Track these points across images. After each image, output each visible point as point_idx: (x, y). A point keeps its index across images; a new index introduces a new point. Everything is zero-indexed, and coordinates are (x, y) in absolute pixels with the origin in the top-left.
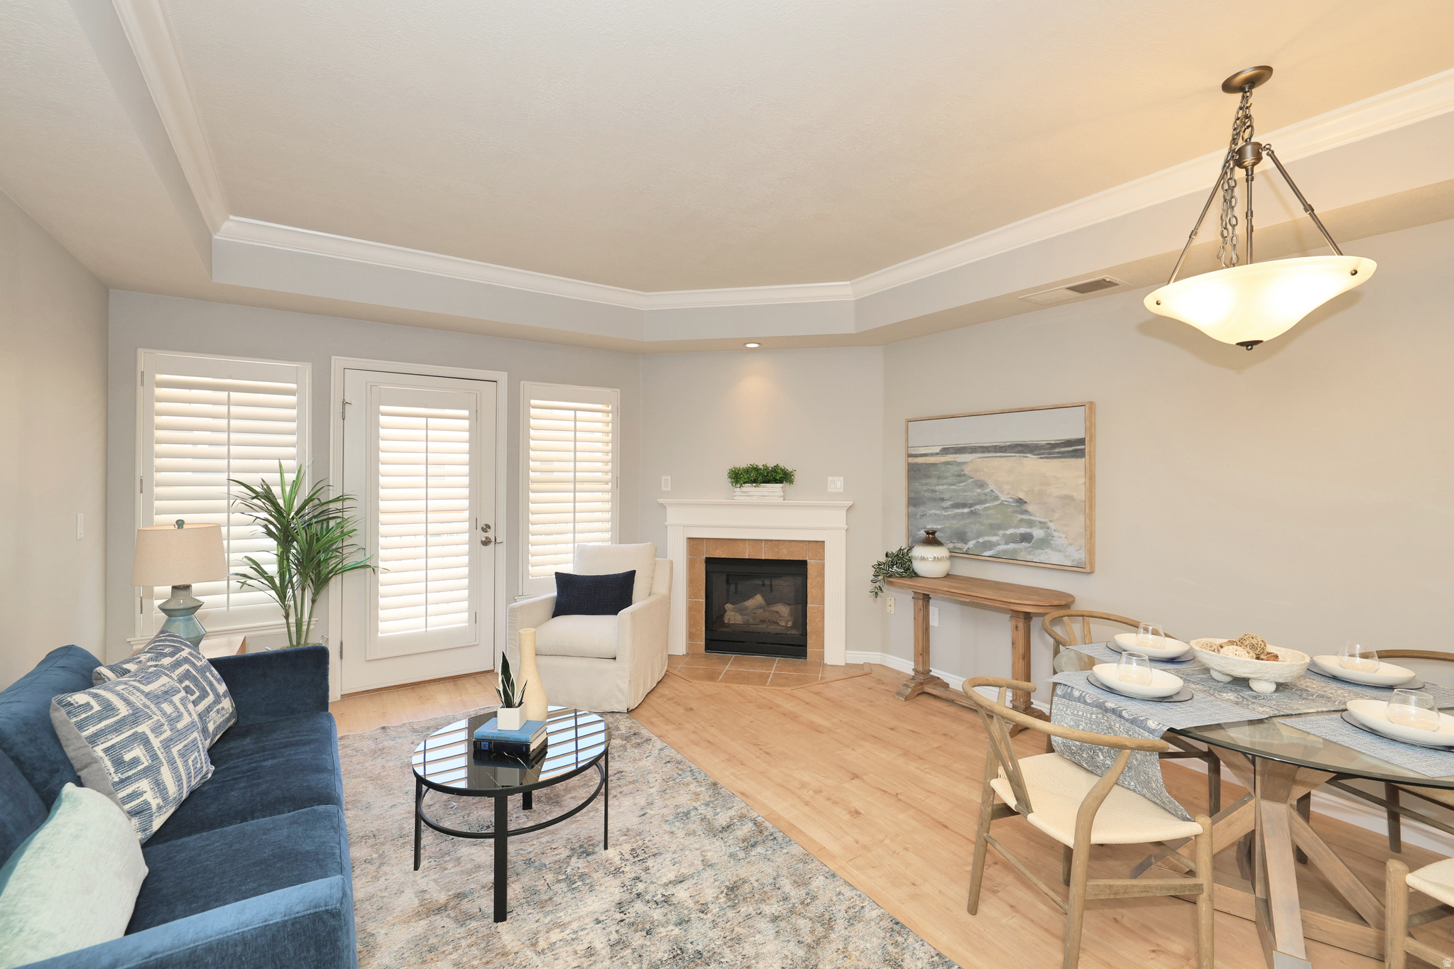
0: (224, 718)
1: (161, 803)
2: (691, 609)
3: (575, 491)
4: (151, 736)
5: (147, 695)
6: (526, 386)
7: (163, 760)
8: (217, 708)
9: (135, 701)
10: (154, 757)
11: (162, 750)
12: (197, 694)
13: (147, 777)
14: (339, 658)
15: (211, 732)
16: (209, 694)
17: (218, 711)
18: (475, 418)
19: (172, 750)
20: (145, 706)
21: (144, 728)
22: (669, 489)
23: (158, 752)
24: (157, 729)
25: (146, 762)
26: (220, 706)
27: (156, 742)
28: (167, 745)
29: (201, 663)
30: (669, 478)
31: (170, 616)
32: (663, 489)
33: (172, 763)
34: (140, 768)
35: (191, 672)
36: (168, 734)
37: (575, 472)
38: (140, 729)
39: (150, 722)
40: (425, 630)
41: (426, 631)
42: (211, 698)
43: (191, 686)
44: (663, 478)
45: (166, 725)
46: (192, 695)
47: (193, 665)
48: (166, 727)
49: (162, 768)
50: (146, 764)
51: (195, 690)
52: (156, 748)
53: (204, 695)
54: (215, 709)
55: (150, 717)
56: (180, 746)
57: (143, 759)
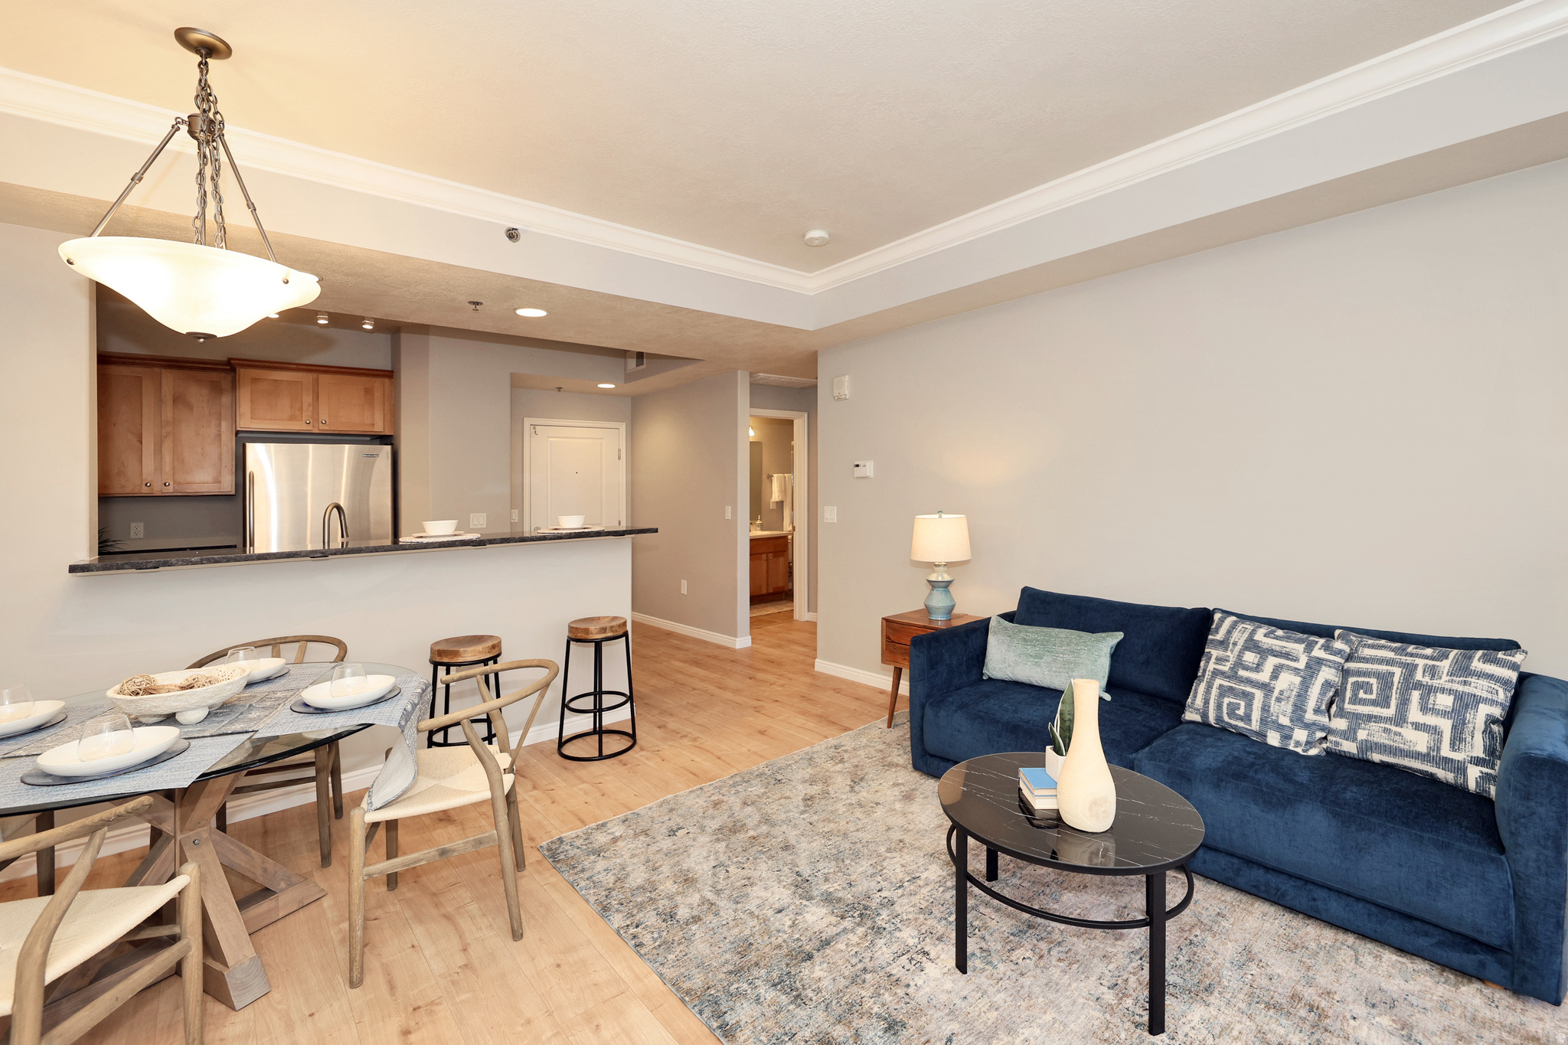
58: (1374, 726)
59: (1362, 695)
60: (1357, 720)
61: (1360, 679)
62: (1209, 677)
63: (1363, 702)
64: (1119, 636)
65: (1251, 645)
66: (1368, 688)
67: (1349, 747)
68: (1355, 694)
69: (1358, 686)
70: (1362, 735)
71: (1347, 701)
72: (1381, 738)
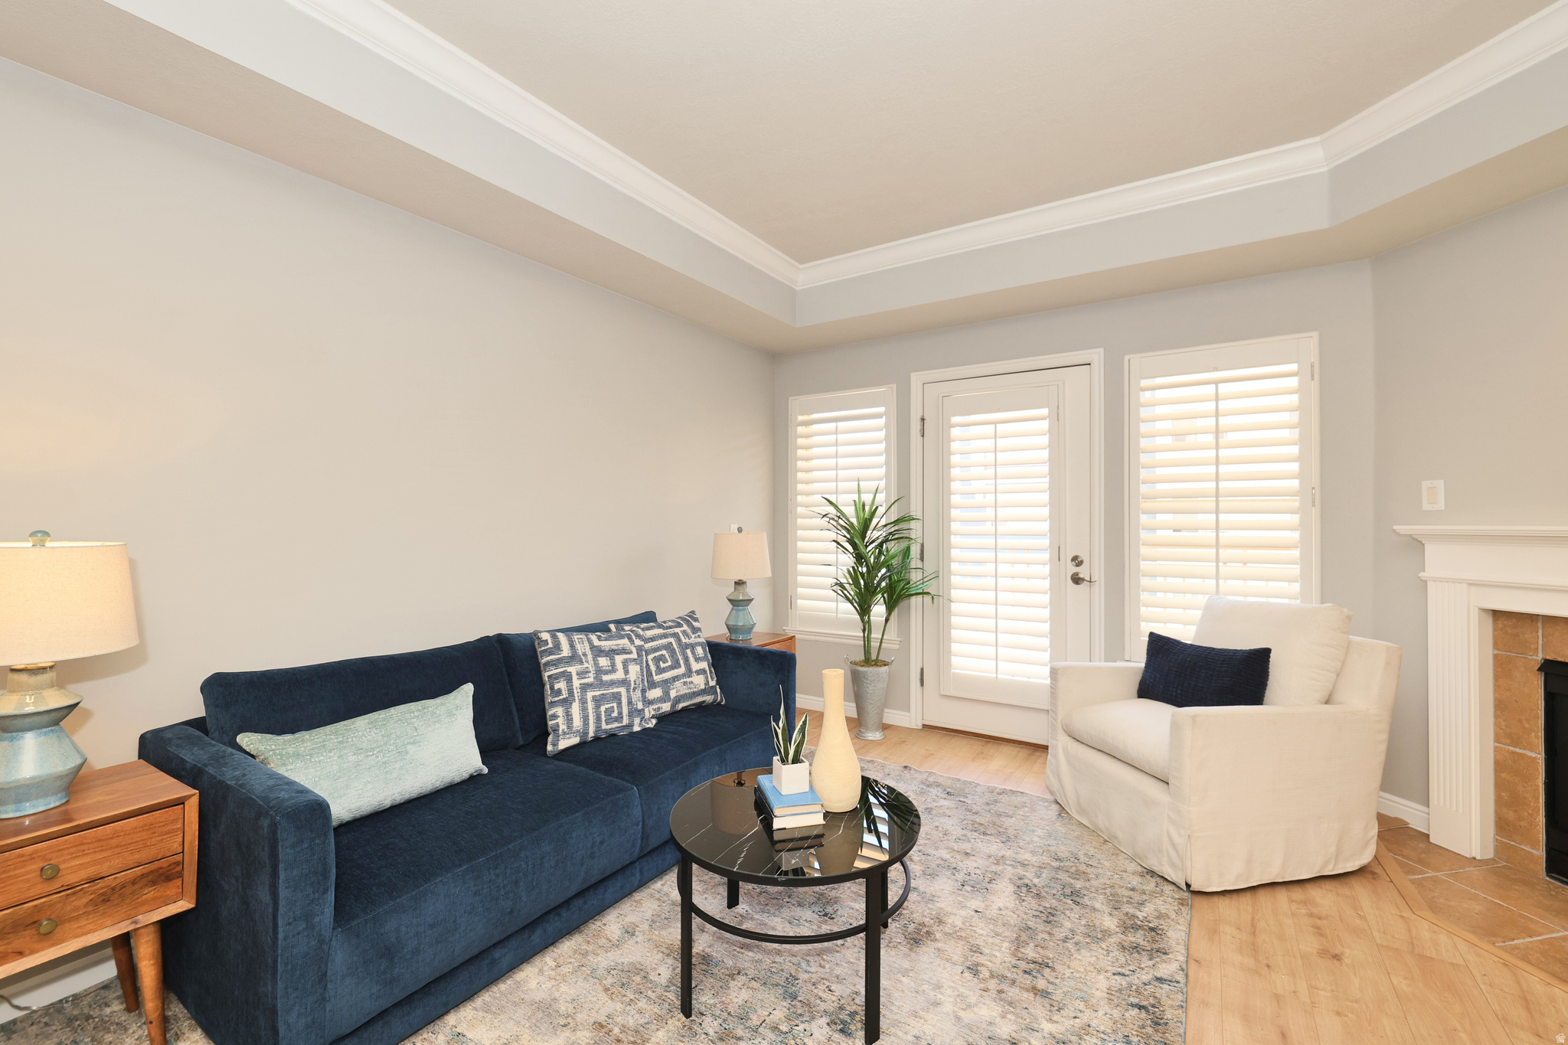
0: (690, 691)
1: (566, 730)
2: (1505, 772)
3: (1217, 512)
4: (575, 677)
5: (592, 647)
6: (1136, 361)
7: (576, 698)
8: (685, 680)
9: (579, 649)
10: (571, 692)
11: (579, 691)
12: (669, 663)
13: (562, 706)
14: (919, 684)
15: (672, 698)
16: (680, 667)
17: (685, 683)
18: (1056, 417)
19: (588, 693)
20: (585, 655)
21: (573, 670)
22: (1441, 505)
23: (575, 691)
24: (582, 674)
25: (565, 695)
26: (688, 680)
27: (576, 683)
28: (584, 688)
29: (687, 641)
30: (1440, 484)
31: (734, 606)
32: (1426, 506)
33: (583, 702)
34: (561, 697)
35: (672, 645)
36: (590, 680)
37: (1217, 480)
38: (569, 669)
39: (580, 666)
40: (995, 675)
41: (996, 678)
42: (682, 670)
43: (667, 656)
44: (1426, 484)
45: (592, 672)
46: (664, 663)
47: (679, 640)
48: (591, 675)
49: (574, 704)
50: (564, 696)
51: (669, 660)
52: (574, 687)
53: (676, 665)
54: (682, 681)
55: (581, 663)
56: (598, 693)
57: (563, 692)
58: (678, 684)
59: (662, 665)
60: (666, 684)
61: (657, 654)
62: (579, 694)
63: (664, 670)
64: (469, 688)
65: (598, 652)
66: (662, 658)
67: (666, 707)
68: (658, 667)
69: (657, 660)
70: (673, 694)
71: (654, 674)
72: (684, 691)
